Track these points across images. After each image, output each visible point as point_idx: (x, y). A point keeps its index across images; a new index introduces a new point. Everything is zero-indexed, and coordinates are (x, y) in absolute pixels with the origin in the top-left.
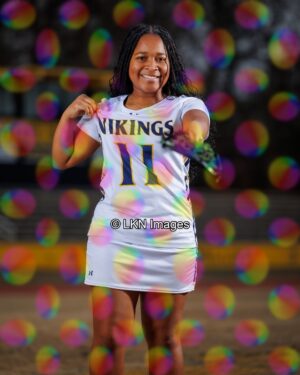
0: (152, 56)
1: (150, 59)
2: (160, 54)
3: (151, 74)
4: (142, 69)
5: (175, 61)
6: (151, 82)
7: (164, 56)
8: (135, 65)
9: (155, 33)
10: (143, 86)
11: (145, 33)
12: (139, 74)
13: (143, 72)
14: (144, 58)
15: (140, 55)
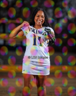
0: (41, 16)
1: (40, 17)
2: (42, 16)
3: (40, 20)
4: (38, 19)
5: (46, 18)
6: (40, 23)
7: (43, 16)
8: (36, 18)
9: (42, 10)
10: (38, 23)
11: (39, 10)
12: (37, 20)
13: (38, 20)
14: (39, 16)
15: (38, 16)
